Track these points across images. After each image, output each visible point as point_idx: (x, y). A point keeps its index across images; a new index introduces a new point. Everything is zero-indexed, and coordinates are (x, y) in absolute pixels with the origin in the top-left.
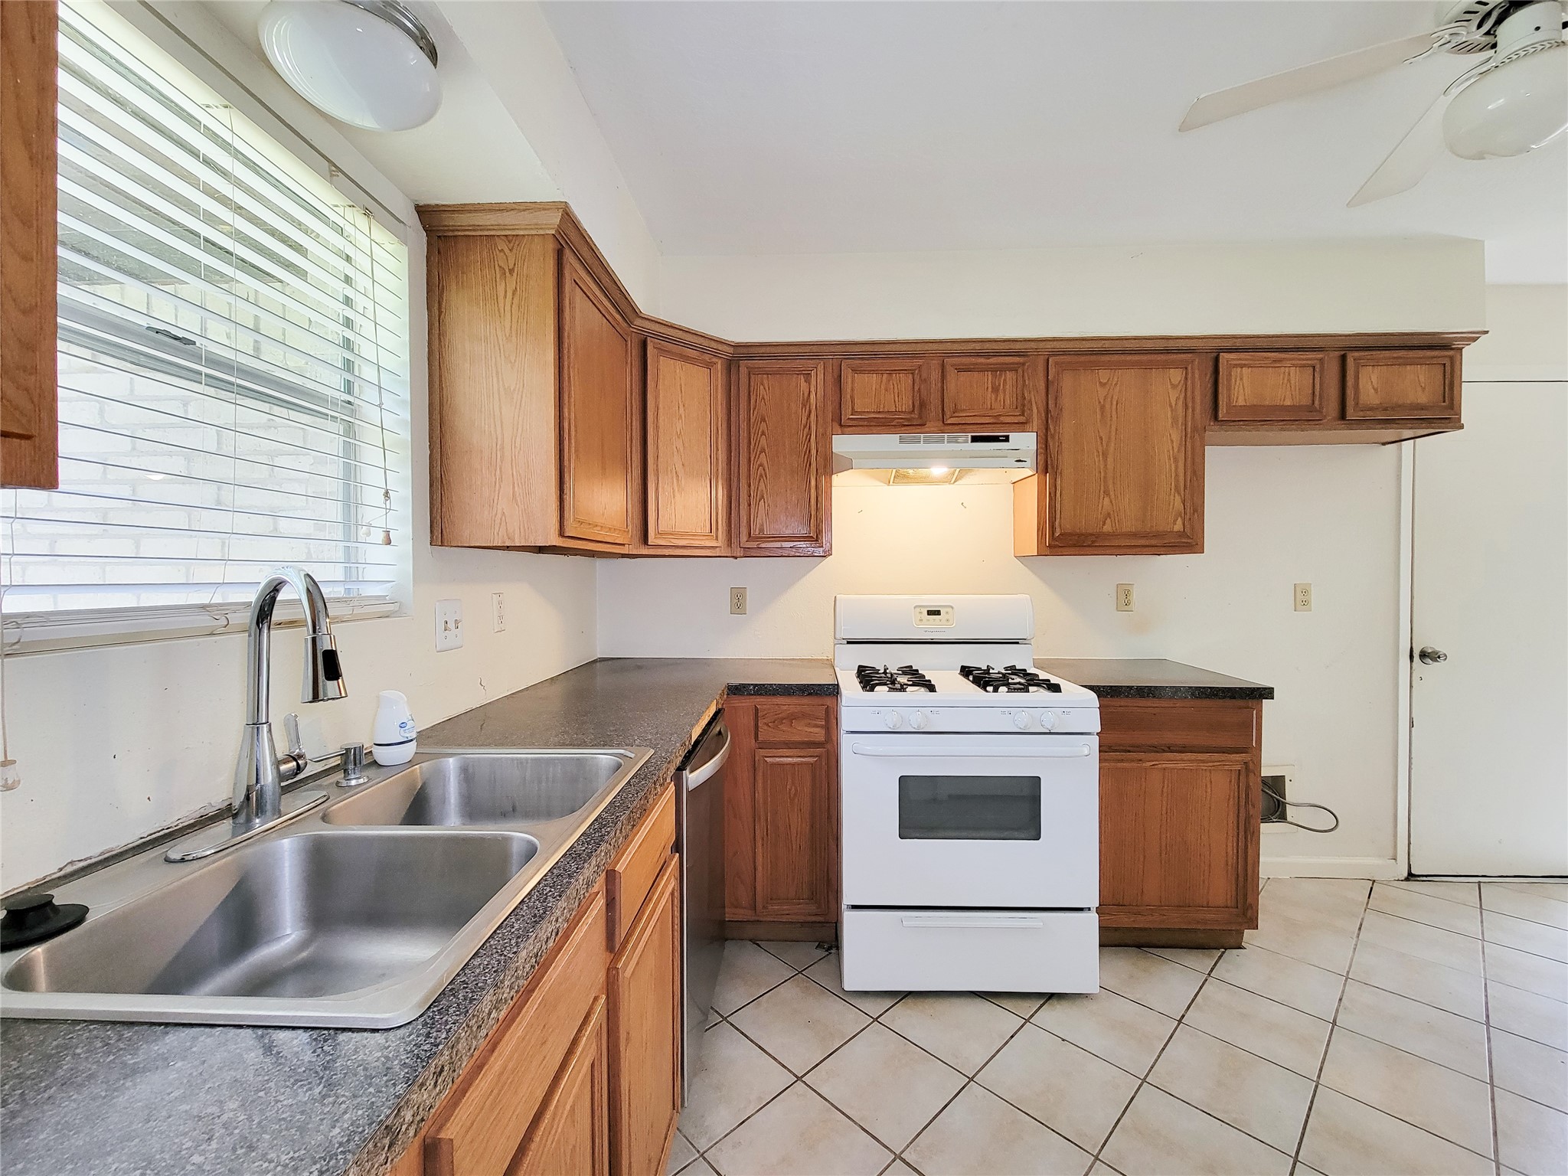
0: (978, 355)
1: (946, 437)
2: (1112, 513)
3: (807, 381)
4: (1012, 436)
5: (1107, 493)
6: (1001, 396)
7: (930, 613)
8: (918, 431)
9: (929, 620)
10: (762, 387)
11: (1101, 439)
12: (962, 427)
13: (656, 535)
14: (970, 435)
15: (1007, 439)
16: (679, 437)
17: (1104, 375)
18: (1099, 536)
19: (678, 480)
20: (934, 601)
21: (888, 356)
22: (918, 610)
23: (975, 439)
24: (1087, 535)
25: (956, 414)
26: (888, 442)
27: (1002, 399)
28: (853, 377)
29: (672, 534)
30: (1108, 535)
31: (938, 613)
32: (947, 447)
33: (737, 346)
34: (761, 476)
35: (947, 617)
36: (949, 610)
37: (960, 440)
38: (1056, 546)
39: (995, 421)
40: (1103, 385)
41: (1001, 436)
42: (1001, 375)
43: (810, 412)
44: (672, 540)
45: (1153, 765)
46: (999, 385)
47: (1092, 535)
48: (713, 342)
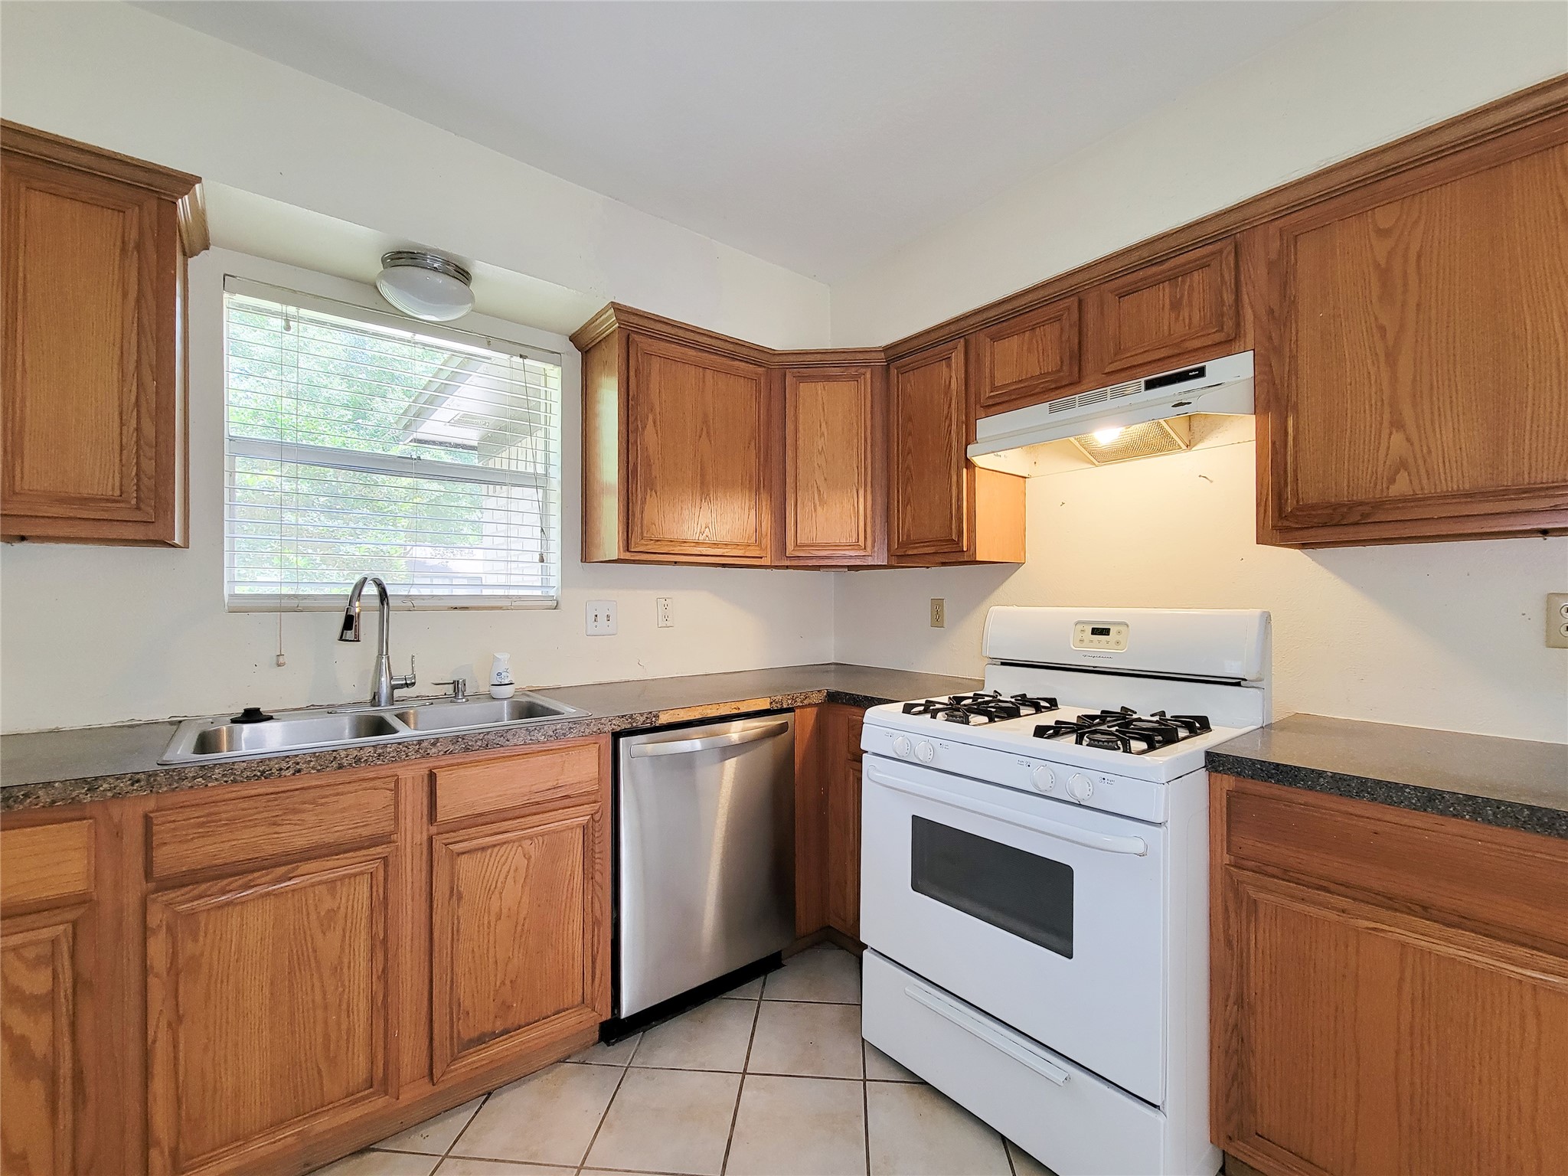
0: (1151, 263)
1: (1109, 391)
2: (1411, 461)
3: (949, 366)
4: (1210, 366)
5: (1398, 424)
6: (1185, 313)
7: (1096, 631)
8: (1073, 392)
9: (1092, 641)
10: (909, 385)
11: (1382, 329)
12: (1127, 372)
13: (794, 547)
14: (1143, 380)
15: (1201, 373)
16: (820, 454)
17: (1385, 217)
18: (1379, 505)
19: (819, 495)
20: (1101, 615)
21: (1031, 308)
22: (1080, 627)
23: (1150, 385)
24: (1352, 506)
25: (1119, 357)
26: (1036, 414)
27: (1187, 317)
28: (992, 346)
29: (812, 546)
30: (1404, 501)
31: (1105, 632)
32: (1110, 404)
33: (886, 349)
34: (908, 479)
35: (1118, 638)
36: (1123, 628)
37: (1130, 390)
38: (1289, 529)
39: (1177, 351)
40: (1383, 233)
41: (1191, 371)
42: (1183, 282)
43: (951, 399)
44: (811, 552)
45: (1375, 929)
46: (1182, 297)
47: (1361, 504)
48: (858, 354)
